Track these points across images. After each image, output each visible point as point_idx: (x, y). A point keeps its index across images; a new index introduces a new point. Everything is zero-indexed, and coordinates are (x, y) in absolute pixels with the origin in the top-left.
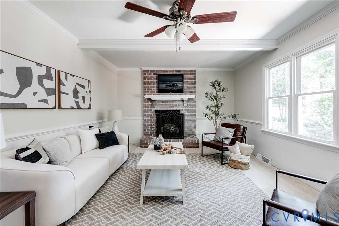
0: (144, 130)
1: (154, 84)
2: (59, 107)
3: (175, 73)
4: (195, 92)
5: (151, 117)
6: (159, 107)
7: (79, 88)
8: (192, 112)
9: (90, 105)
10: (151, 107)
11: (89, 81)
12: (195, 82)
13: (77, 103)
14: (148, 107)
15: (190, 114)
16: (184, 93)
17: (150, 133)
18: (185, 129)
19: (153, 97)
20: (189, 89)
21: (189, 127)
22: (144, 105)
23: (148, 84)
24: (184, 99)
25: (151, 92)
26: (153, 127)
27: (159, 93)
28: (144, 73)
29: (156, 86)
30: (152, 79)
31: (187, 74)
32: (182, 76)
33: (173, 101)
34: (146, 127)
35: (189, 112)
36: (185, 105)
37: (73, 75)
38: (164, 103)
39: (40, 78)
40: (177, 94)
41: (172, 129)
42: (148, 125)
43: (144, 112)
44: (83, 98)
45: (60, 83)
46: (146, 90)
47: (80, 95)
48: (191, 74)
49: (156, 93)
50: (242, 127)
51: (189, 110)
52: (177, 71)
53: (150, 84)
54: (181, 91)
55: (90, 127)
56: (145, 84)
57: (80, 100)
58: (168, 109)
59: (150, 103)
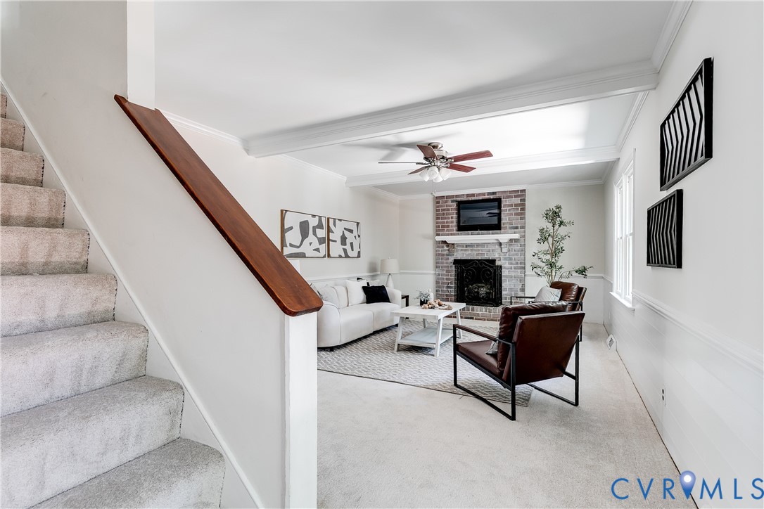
0: (437, 291)
1: (452, 218)
2: (329, 256)
3: (487, 197)
4: (523, 227)
5: (447, 271)
6: (461, 255)
7: (347, 234)
8: (517, 263)
9: (359, 252)
10: (447, 255)
11: (358, 223)
12: (523, 209)
13: (345, 250)
14: (443, 255)
15: (513, 266)
16: (502, 230)
17: (447, 295)
18: (503, 293)
19: (450, 239)
20: (511, 224)
21: (511, 289)
22: (436, 251)
23: (442, 218)
24: (501, 241)
25: (447, 230)
26: (451, 287)
27: (460, 232)
28: (438, 200)
29: (455, 220)
30: (449, 210)
31: (508, 197)
32: (499, 201)
33: (483, 245)
34: (439, 287)
35: (511, 264)
36: (503, 250)
37: (340, 220)
38: (468, 248)
39: (314, 228)
40: (491, 231)
41: (483, 291)
42: (443, 283)
43: (437, 263)
44: (352, 244)
45: (329, 230)
46: (440, 228)
47: (348, 242)
48: (516, 197)
49: (455, 232)
50: (576, 287)
51: (511, 259)
52: (489, 194)
53: (445, 218)
54: (497, 227)
55: (358, 279)
56: (438, 218)
57: (348, 247)
58: (476, 258)
59: (445, 248)
